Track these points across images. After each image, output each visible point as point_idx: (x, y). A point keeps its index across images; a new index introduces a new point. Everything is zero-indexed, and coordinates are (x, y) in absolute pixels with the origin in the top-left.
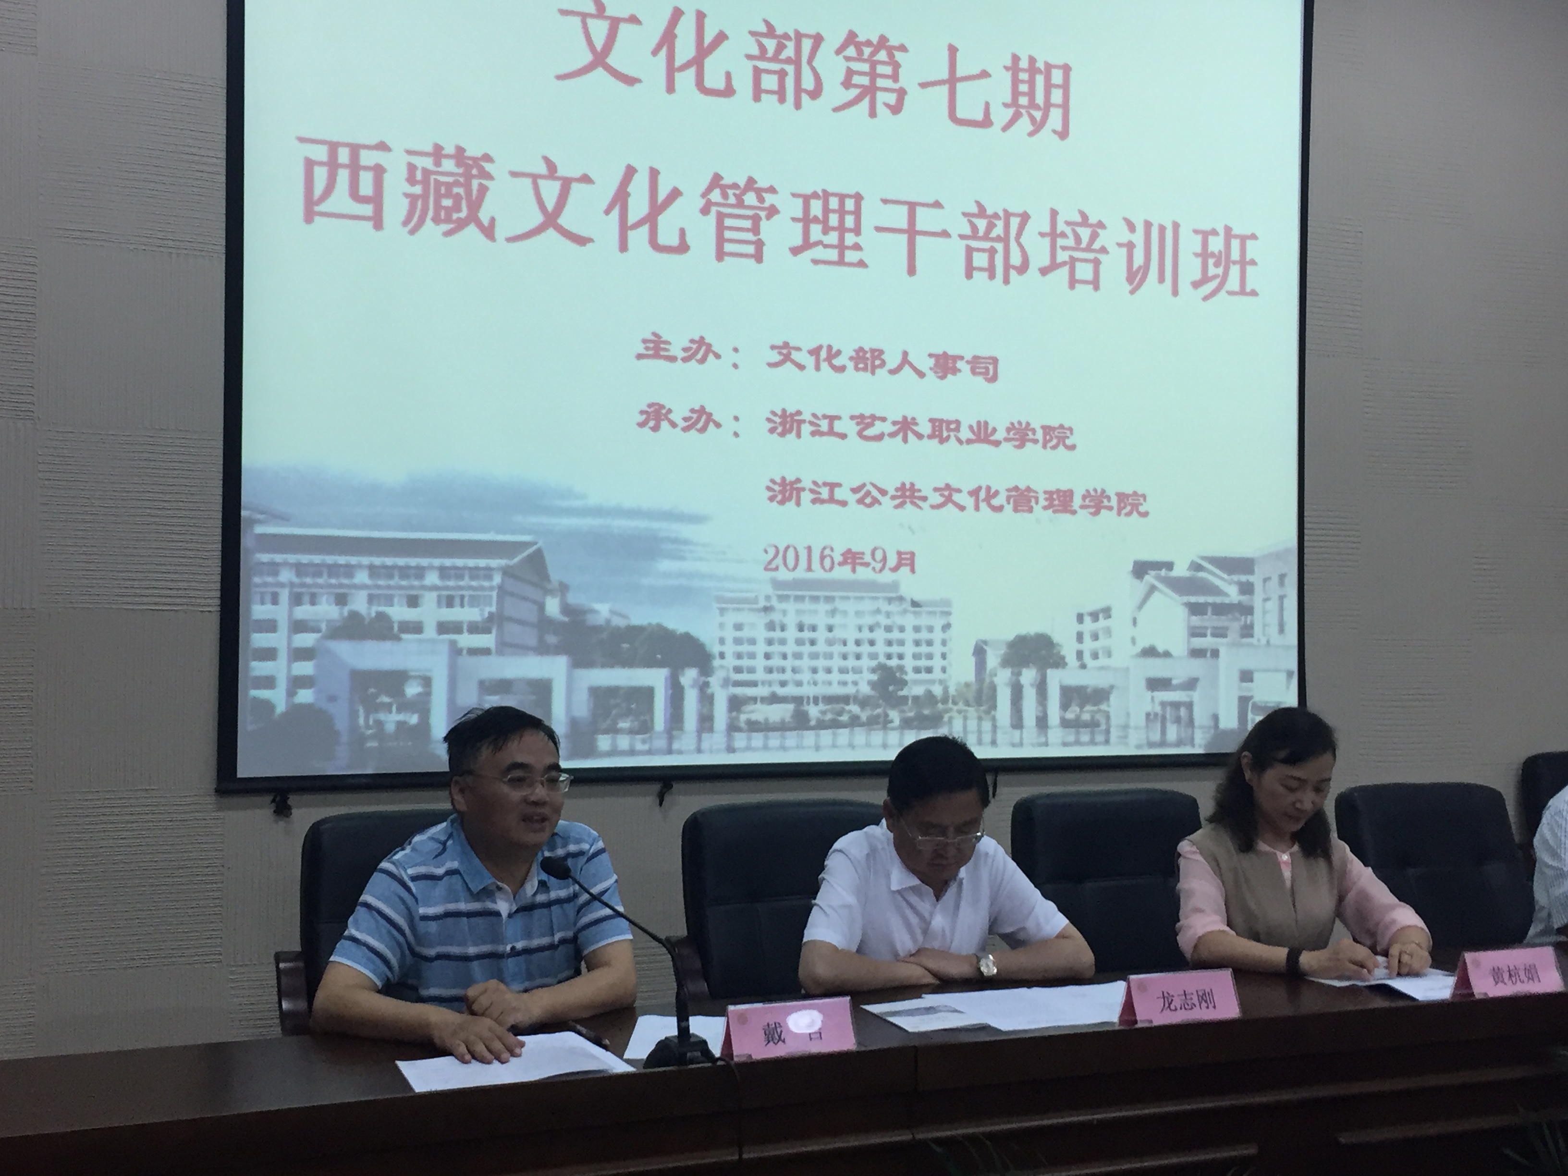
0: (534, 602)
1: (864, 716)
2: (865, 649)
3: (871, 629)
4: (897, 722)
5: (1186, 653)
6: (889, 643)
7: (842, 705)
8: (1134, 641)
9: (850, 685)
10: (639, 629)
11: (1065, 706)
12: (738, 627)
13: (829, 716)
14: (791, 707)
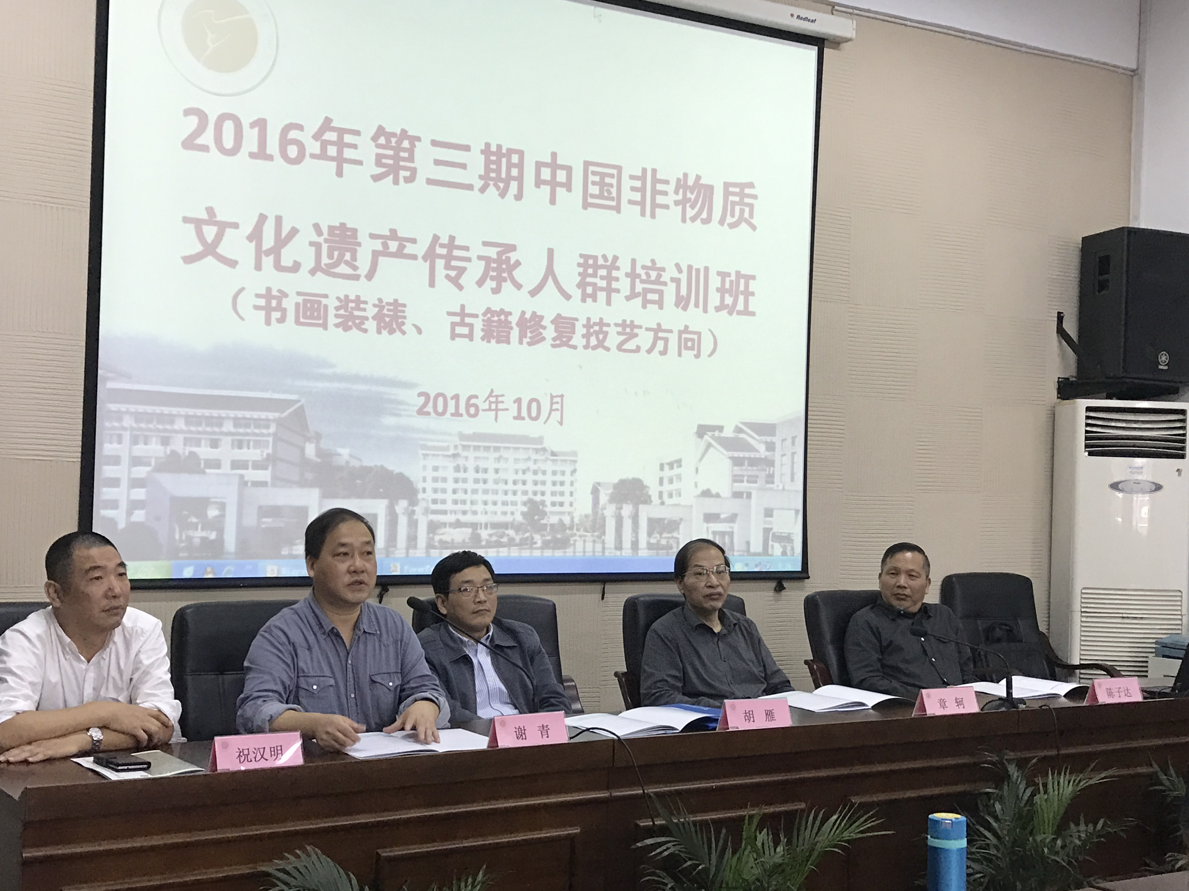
0: (298, 447)
1: (518, 539)
2: (520, 487)
3: (524, 472)
4: (539, 544)
5: (730, 495)
6: (536, 483)
7: (503, 530)
8: (696, 486)
9: (509, 514)
10: (369, 469)
11: (650, 534)
12: (436, 469)
13: (494, 538)
14: (469, 530)
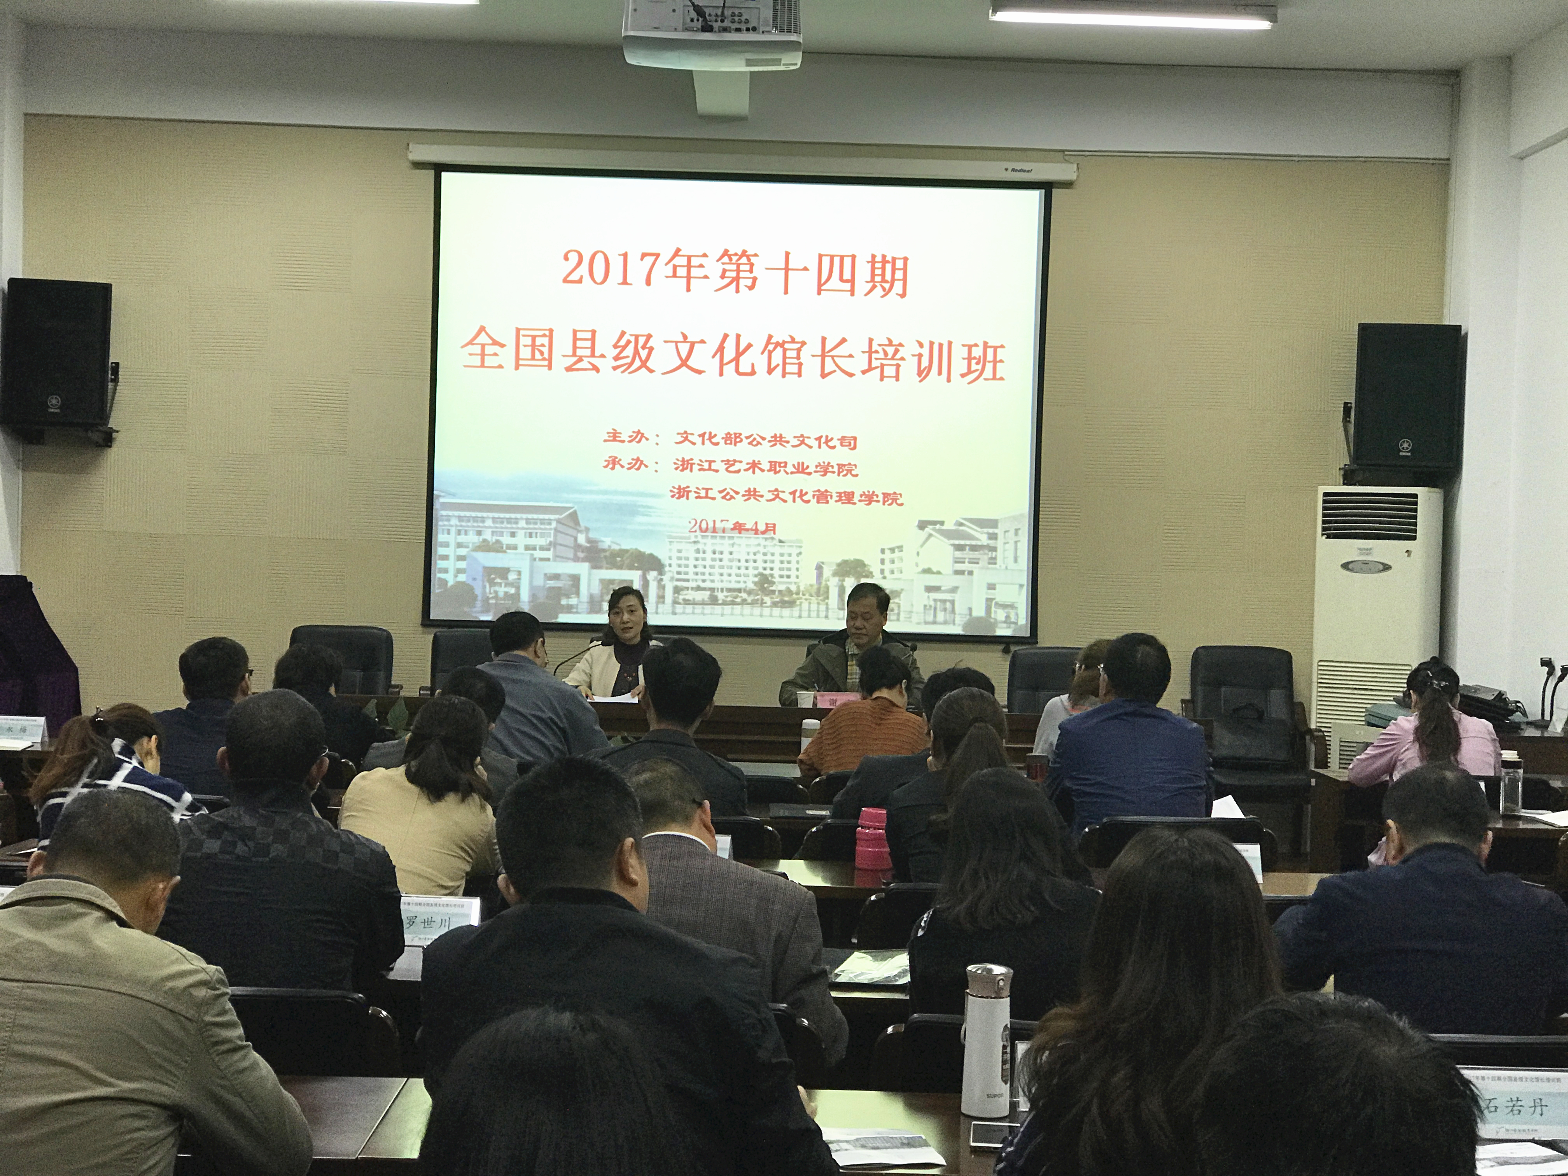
0: (572, 536)
1: (749, 600)
2: (751, 564)
3: (755, 554)
4: (769, 604)
5: (951, 572)
6: (765, 562)
7: (737, 593)
8: (917, 565)
9: (742, 583)
10: (627, 551)
12: (680, 551)
13: (729, 599)
14: (708, 593)
